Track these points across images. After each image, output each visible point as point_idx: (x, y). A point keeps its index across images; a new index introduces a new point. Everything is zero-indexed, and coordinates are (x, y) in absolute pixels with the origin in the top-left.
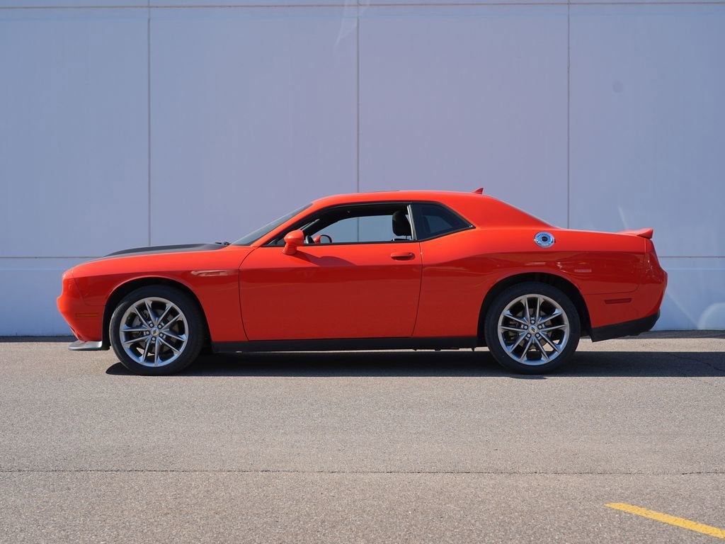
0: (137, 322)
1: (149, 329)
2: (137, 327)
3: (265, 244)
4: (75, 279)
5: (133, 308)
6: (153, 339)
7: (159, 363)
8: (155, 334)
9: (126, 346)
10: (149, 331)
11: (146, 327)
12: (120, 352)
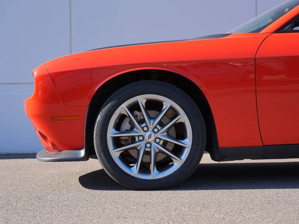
0: (126, 125)
1: (142, 133)
2: (127, 131)
3: (280, 30)
4: (50, 74)
5: (123, 108)
6: (148, 145)
7: (155, 175)
8: (150, 140)
9: (115, 154)
10: (142, 136)
11: (138, 131)
12: (109, 162)
